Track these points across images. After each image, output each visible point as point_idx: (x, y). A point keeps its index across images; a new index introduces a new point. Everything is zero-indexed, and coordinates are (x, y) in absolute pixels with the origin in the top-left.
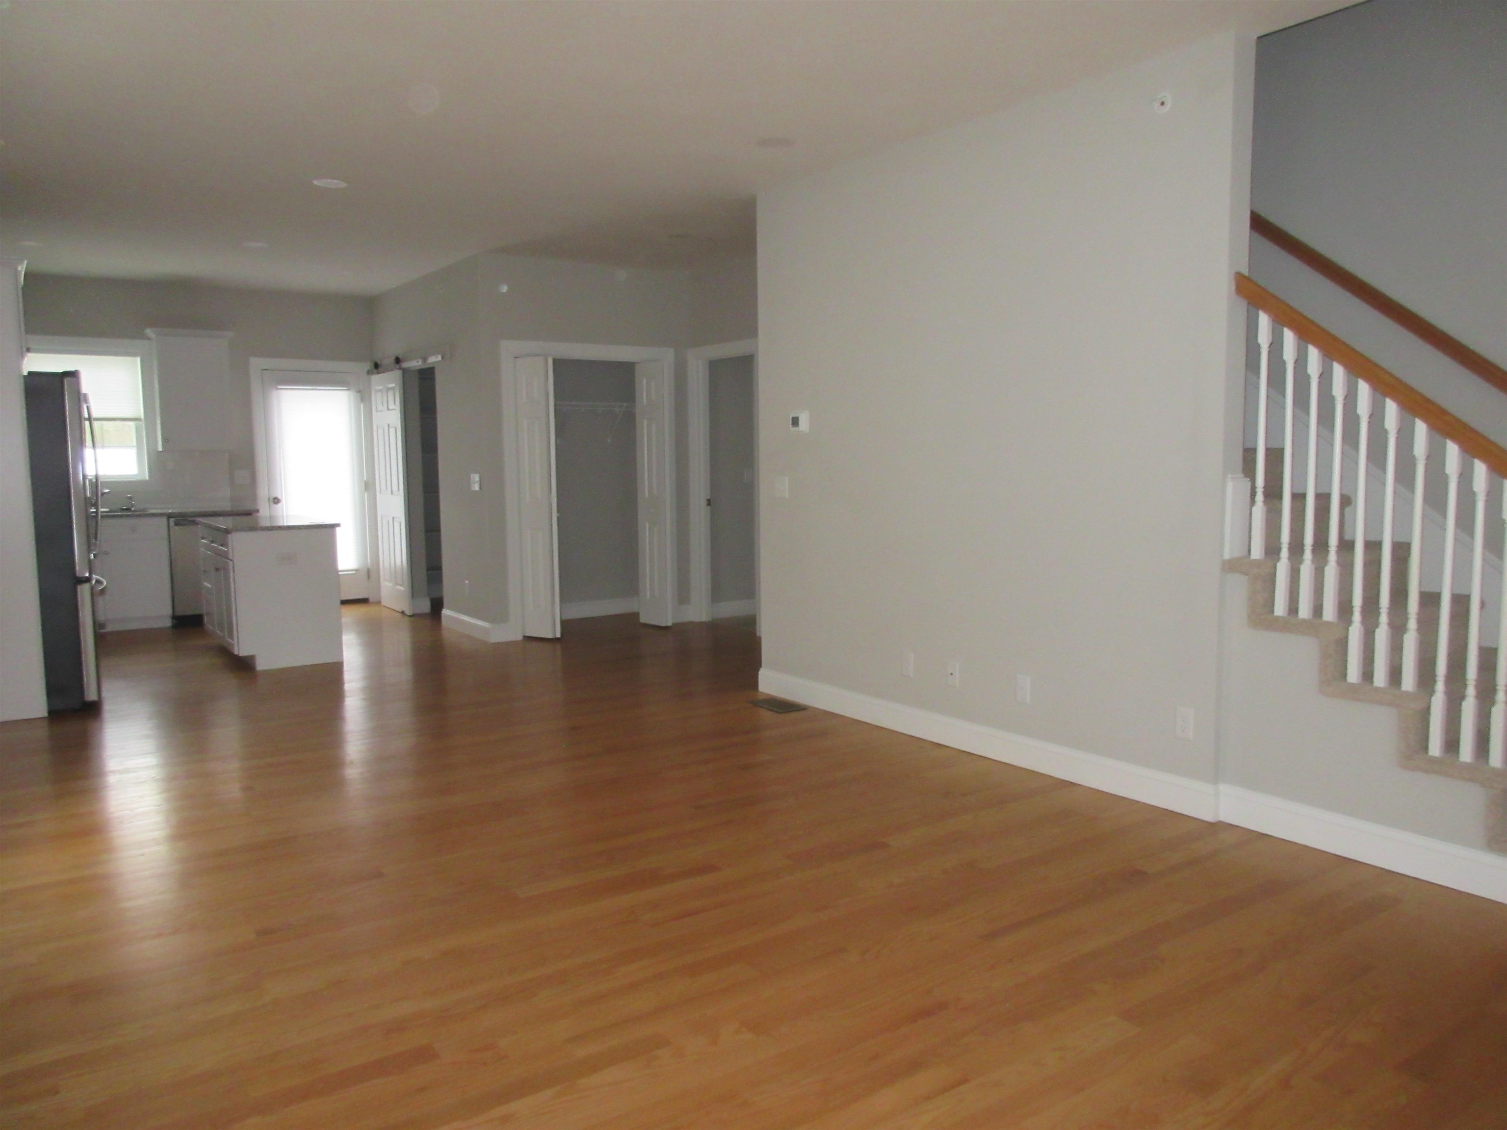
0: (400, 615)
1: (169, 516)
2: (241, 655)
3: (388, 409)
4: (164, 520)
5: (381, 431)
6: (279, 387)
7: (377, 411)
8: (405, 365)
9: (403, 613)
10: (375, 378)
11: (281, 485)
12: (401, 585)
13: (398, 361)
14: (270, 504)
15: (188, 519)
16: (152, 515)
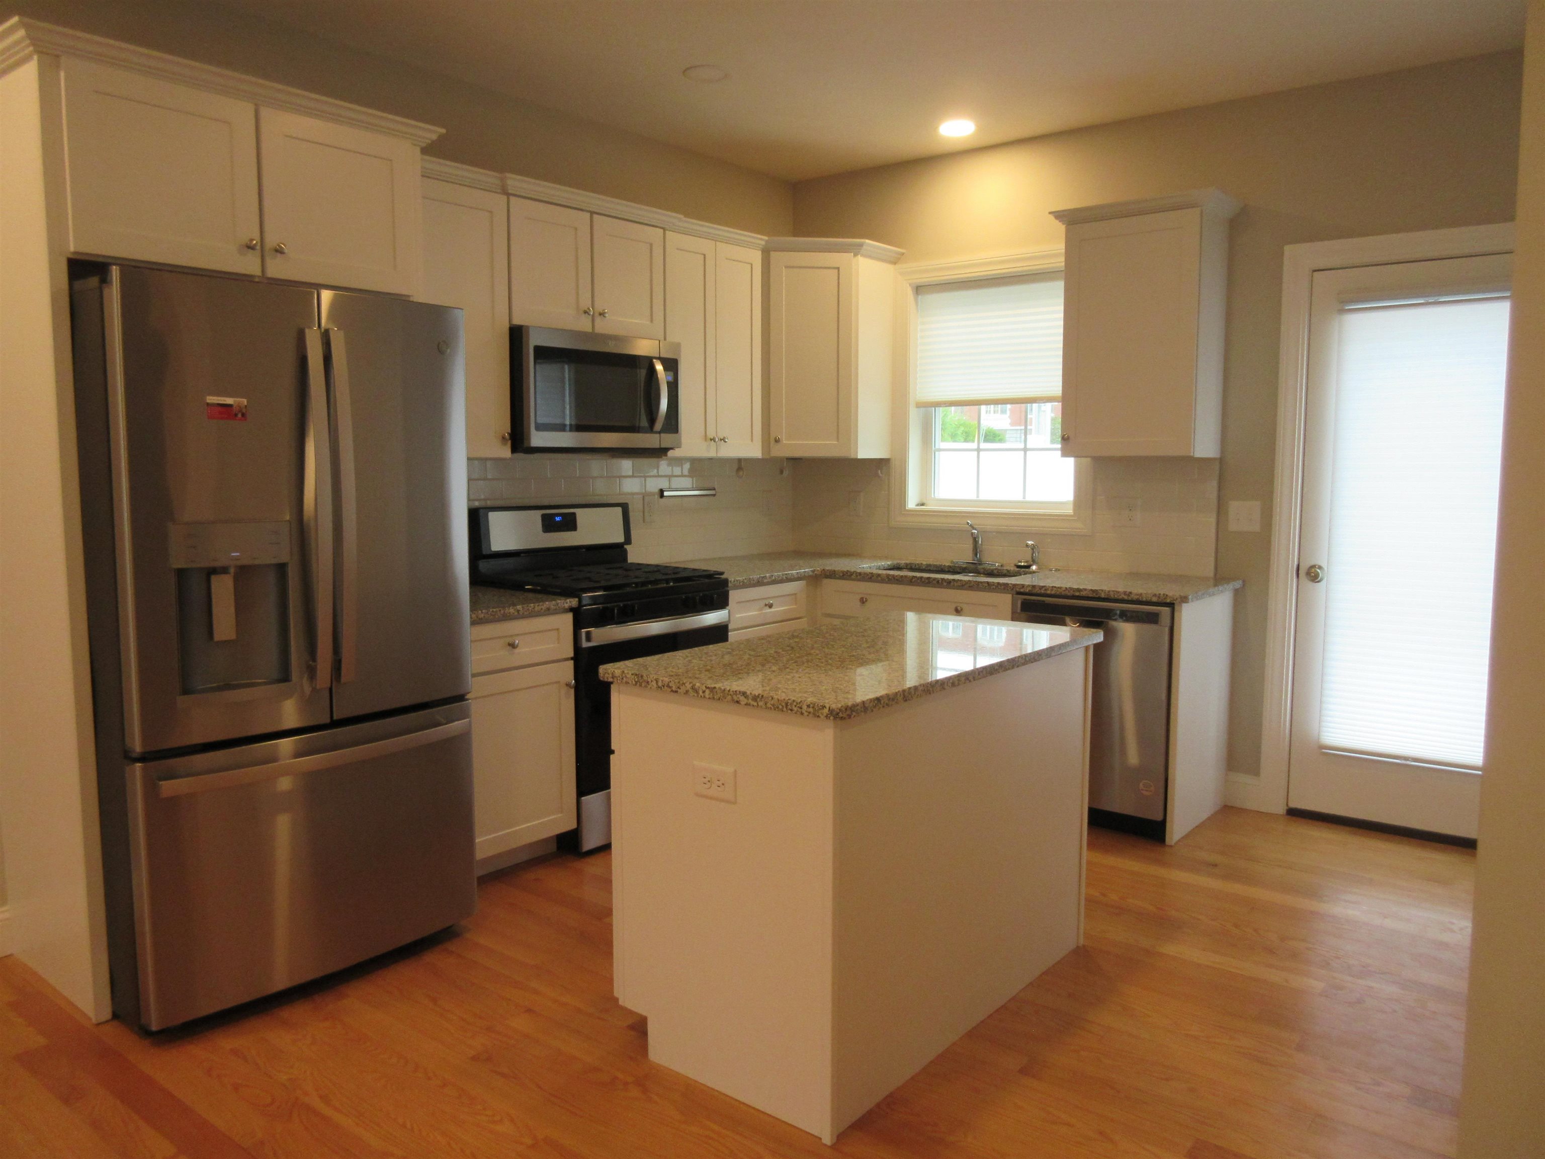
1: (1015, 592)
4: (1008, 598)
6: (1344, 307)
11: (1326, 542)
14: (1300, 582)
15: (1044, 601)
16: (987, 585)
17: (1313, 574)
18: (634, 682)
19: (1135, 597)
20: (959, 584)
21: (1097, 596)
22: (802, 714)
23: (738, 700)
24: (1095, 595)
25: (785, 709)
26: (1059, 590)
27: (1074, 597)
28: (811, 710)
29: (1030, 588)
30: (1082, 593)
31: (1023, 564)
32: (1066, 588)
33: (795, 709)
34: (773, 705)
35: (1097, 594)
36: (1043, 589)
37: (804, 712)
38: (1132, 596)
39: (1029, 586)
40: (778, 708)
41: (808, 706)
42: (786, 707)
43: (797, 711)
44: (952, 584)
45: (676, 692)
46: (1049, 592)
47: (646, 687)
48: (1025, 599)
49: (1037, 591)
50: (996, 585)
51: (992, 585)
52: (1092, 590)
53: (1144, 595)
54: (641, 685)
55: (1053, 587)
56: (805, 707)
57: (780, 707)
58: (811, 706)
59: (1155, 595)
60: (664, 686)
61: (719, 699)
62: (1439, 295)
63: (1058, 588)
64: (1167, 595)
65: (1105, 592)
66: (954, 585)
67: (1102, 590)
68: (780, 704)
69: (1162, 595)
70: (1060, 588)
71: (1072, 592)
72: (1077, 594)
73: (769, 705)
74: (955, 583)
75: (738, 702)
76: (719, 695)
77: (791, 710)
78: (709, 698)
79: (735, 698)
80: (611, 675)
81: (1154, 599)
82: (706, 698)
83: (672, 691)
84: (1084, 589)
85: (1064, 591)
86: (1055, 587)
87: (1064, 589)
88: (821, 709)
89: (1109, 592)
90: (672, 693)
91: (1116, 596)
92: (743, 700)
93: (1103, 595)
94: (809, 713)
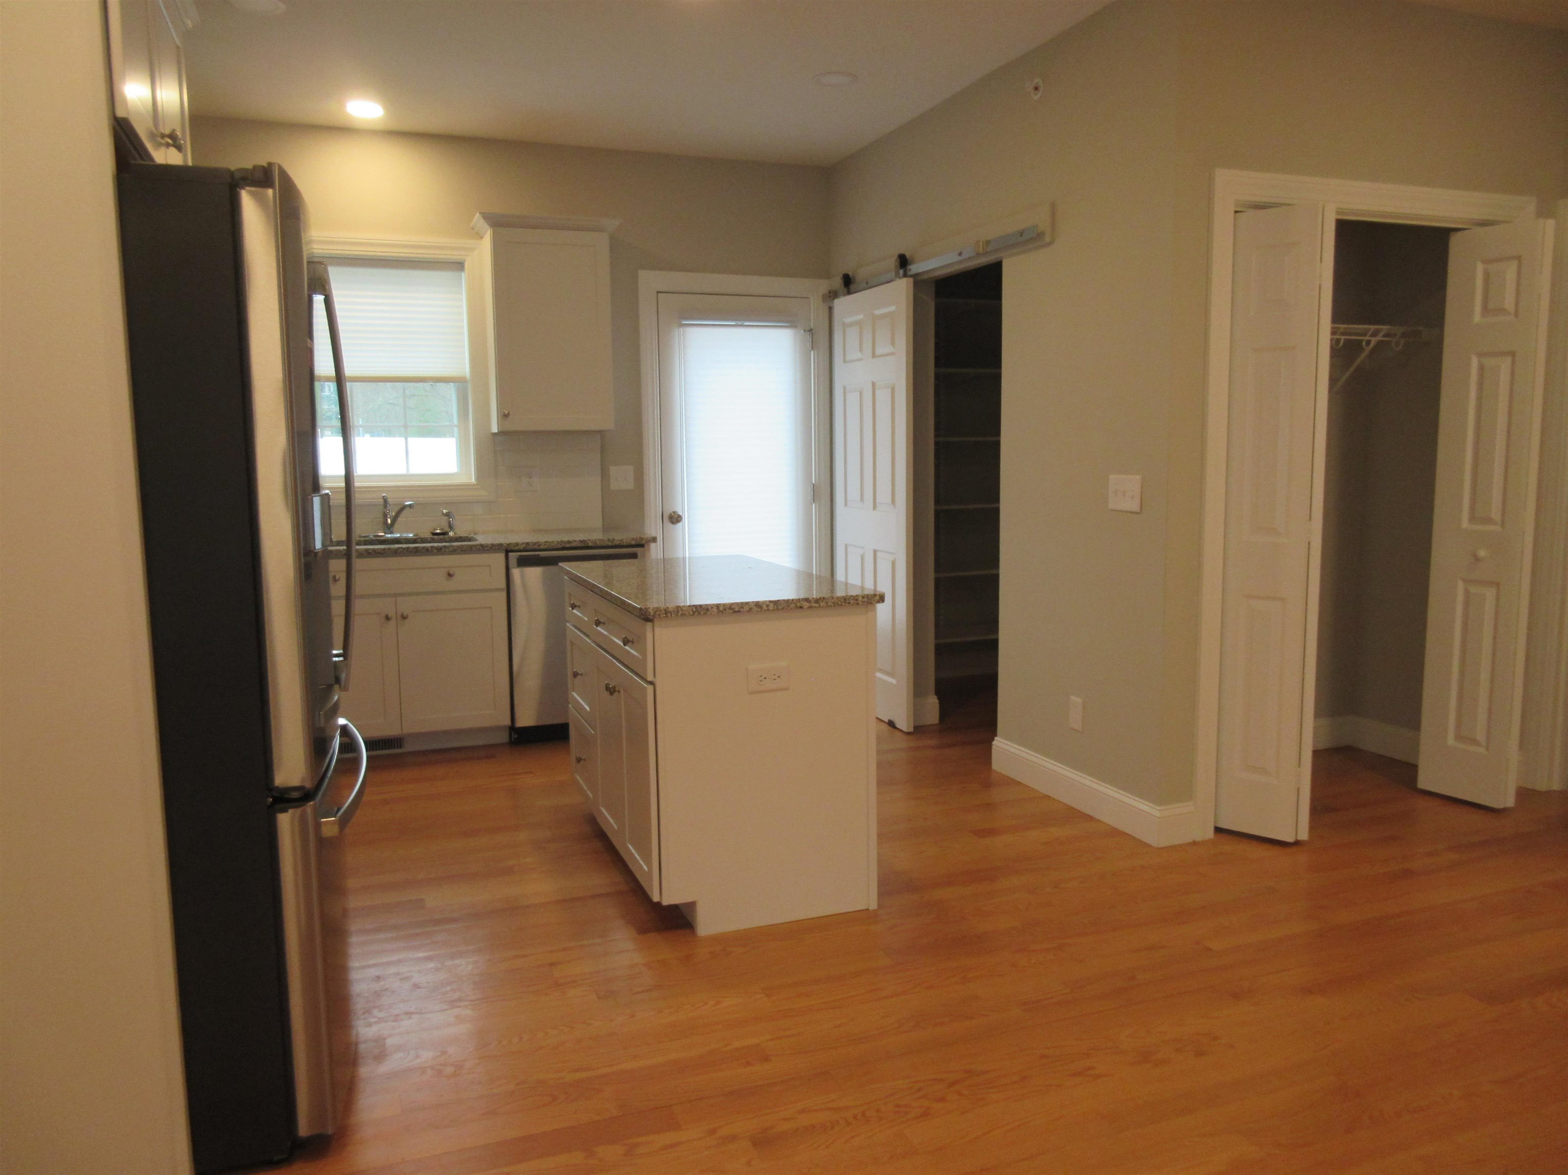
0: (885, 727)
1: (508, 551)
2: (665, 903)
3: (874, 356)
4: (501, 557)
5: (853, 399)
6: (683, 322)
7: (845, 361)
8: (914, 269)
9: (891, 724)
10: (842, 304)
11: (683, 494)
12: (891, 674)
13: (903, 262)
14: (664, 525)
15: (539, 555)
16: (480, 547)
17: (675, 519)
18: (691, 613)
19: (617, 543)
20: (451, 549)
21: (586, 546)
22: (858, 604)
23: (801, 605)
24: (582, 545)
25: (843, 604)
26: (551, 544)
27: (564, 549)
28: (865, 599)
29: (525, 546)
30: (572, 544)
31: (438, 531)
32: (558, 542)
33: (852, 602)
34: (834, 603)
35: (585, 544)
36: (537, 544)
37: (859, 602)
38: (615, 542)
39: (523, 543)
40: (838, 604)
41: (863, 597)
42: (845, 602)
43: (854, 603)
44: (443, 550)
45: (739, 611)
46: (542, 547)
47: (705, 614)
48: (521, 556)
49: (529, 547)
50: (490, 546)
51: (485, 547)
52: (580, 541)
53: (625, 540)
54: (699, 614)
55: (545, 542)
56: (860, 599)
57: (840, 603)
58: (866, 597)
59: (633, 539)
60: (725, 610)
61: (783, 609)
62: (744, 320)
63: (551, 542)
64: (642, 538)
65: (592, 542)
66: (445, 551)
67: (590, 540)
68: (840, 601)
69: (638, 538)
70: (553, 542)
71: (563, 544)
72: (567, 545)
73: (829, 604)
74: (446, 549)
75: (801, 607)
76: (783, 606)
77: (849, 603)
78: (773, 610)
79: (799, 604)
80: (664, 612)
81: (633, 543)
82: (770, 610)
83: (735, 612)
84: (573, 540)
85: (556, 544)
86: (548, 542)
87: (557, 543)
88: (873, 597)
89: (595, 540)
90: (735, 614)
91: (602, 543)
92: (806, 605)
93: (590, 544)
94: (864, 602)
